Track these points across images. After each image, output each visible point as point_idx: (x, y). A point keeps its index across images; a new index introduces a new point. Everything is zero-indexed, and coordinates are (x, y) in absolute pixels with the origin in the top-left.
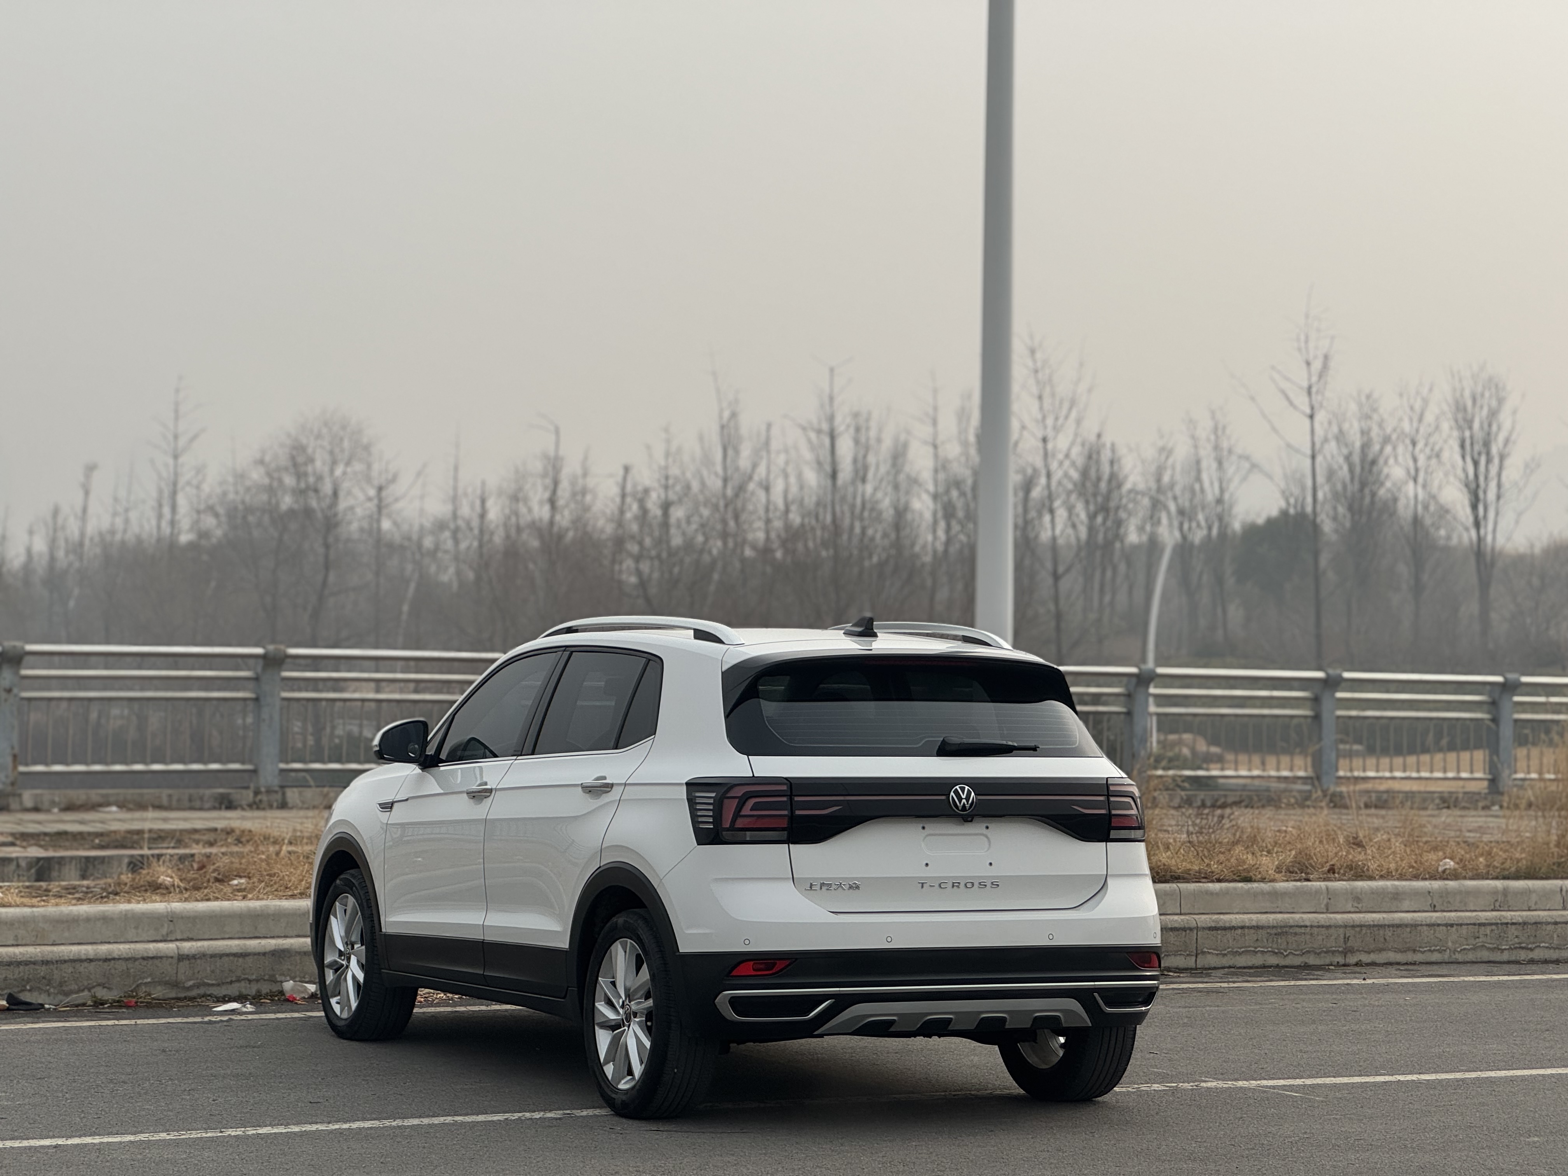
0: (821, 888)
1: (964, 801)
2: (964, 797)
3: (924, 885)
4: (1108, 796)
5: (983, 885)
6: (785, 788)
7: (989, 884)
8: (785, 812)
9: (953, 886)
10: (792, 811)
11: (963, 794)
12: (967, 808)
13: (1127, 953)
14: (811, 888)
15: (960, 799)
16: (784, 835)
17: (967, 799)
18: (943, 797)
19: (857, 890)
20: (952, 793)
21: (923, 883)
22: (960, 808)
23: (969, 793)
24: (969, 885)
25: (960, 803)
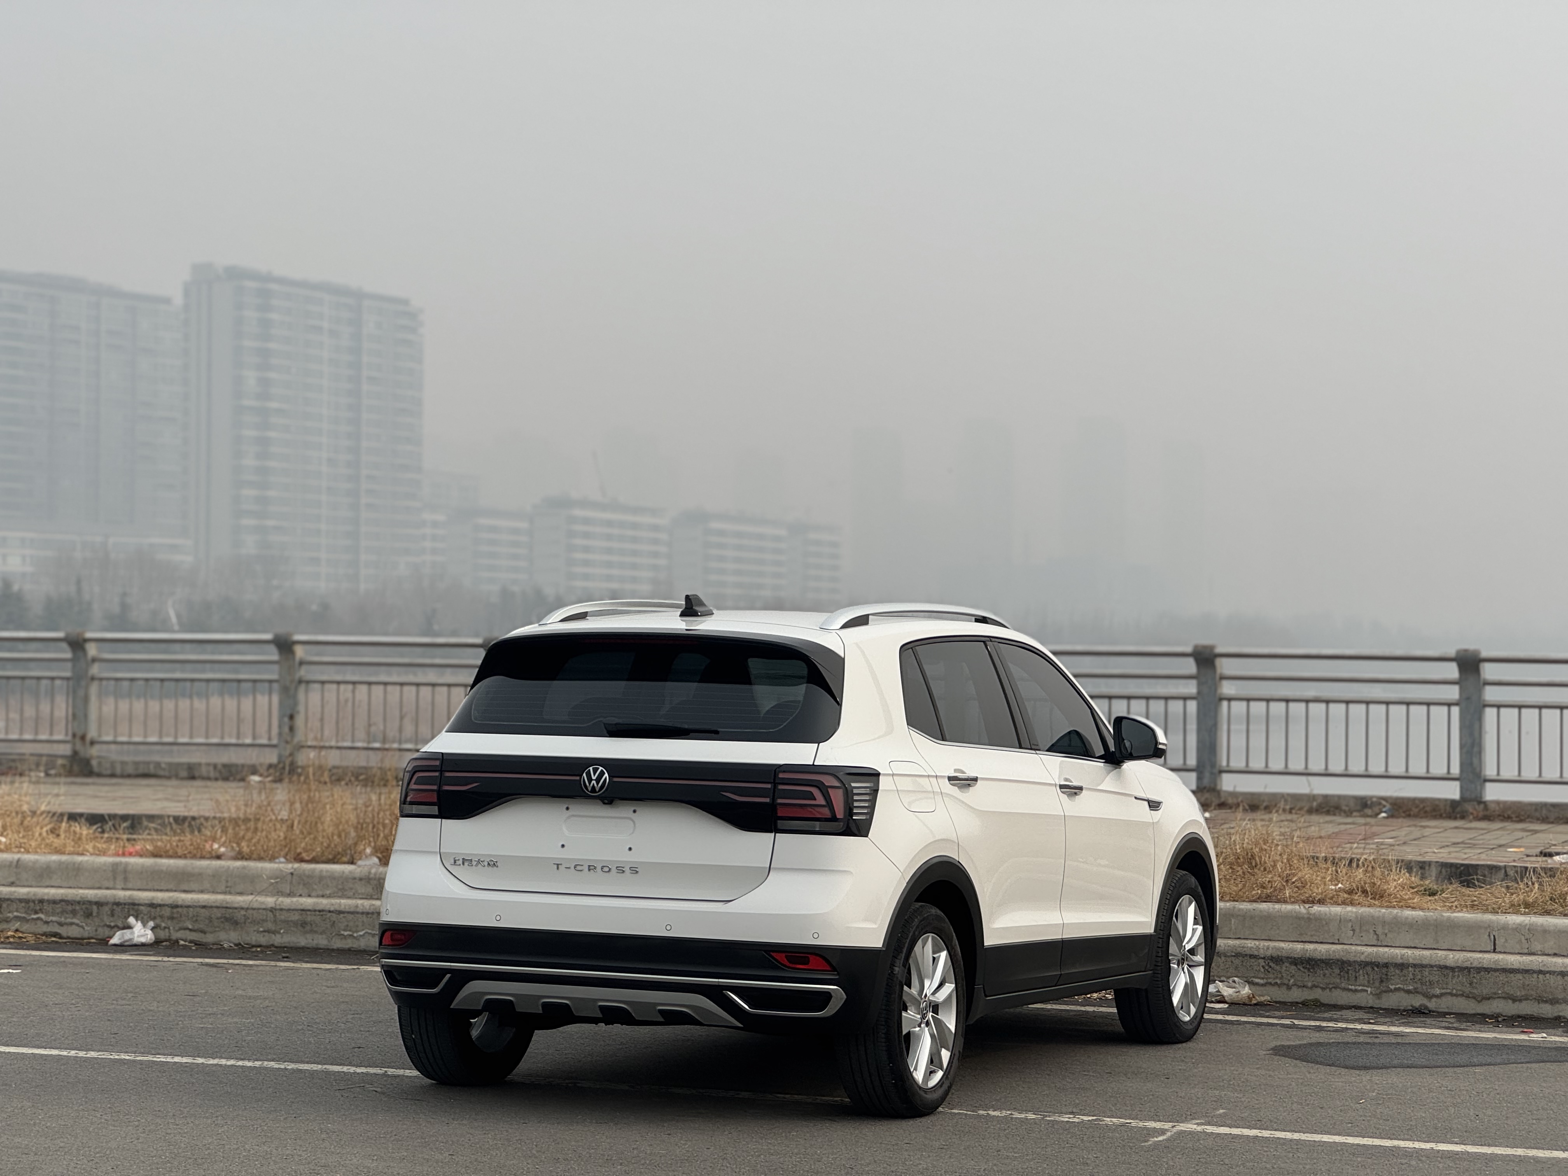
0: (463, 864)
1: (594, 782)
2: (594, 778)
3: (560, 866)
4: (775, 784)
5: (621, 870)
6: (438, 763)
7: (627, 869)
8: (435, 787)
9: (589, 870)
10: (440, 787)
11: (594, 775)
12: (597, 790)
13: (765, 951)
14: (455, 862)
15: (590, 780)
16: (435, 810)
17: (598, 781)
18: (578, 778)
19: (495, 868)
20: (584, 775)
21: (558, 865)
22: (590, 789)
23: (602, 773)
24: (606, 869)
25: (590, 784)
